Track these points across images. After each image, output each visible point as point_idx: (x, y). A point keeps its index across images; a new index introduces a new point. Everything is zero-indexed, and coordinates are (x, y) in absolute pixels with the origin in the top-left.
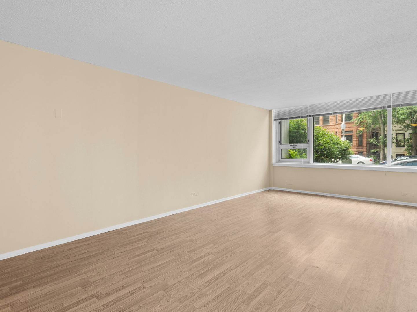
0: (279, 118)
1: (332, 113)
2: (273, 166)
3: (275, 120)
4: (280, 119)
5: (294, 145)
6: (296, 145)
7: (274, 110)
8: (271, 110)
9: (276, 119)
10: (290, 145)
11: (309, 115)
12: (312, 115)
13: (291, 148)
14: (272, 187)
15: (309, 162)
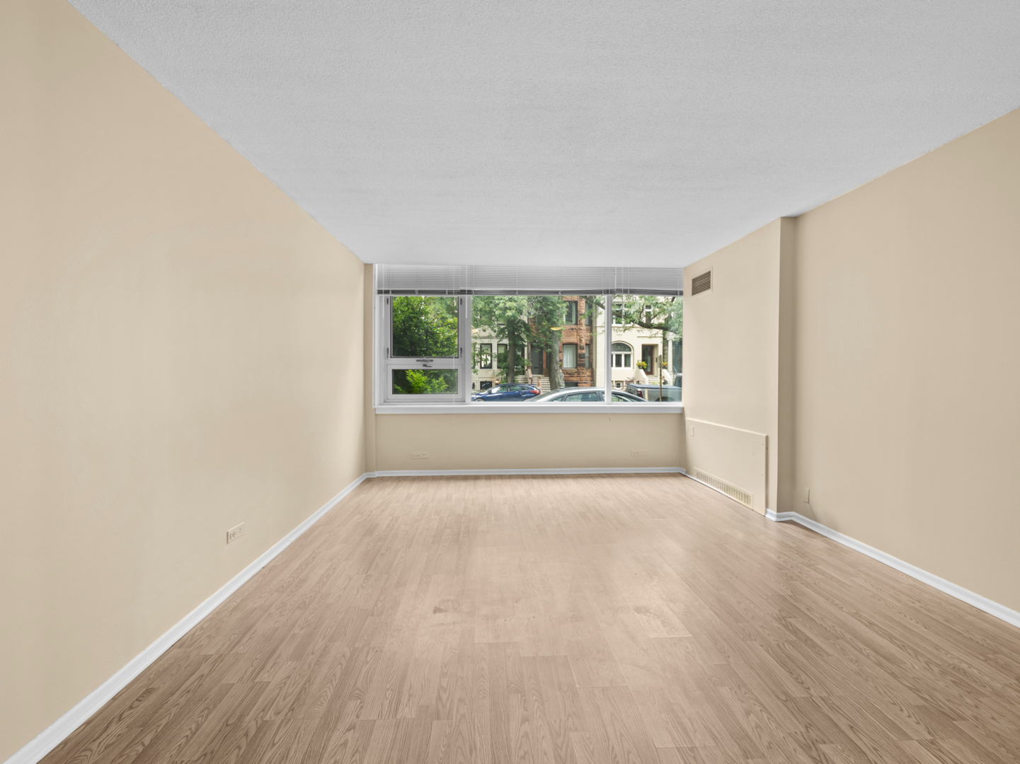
0: (391, 289)
1: (515, 291)
2: (376, 415)
3: (380, 292)
4: (394, 292)
5: (426, 361)
6: (432, 361)
7: (377, 265)
8: (371, 265)
9: (383, 289)
10: (417, 361)
11: (468, 291)
12: (475, 291)
13: (419, 366)
14: (373, 471)
15: (463, 401)
